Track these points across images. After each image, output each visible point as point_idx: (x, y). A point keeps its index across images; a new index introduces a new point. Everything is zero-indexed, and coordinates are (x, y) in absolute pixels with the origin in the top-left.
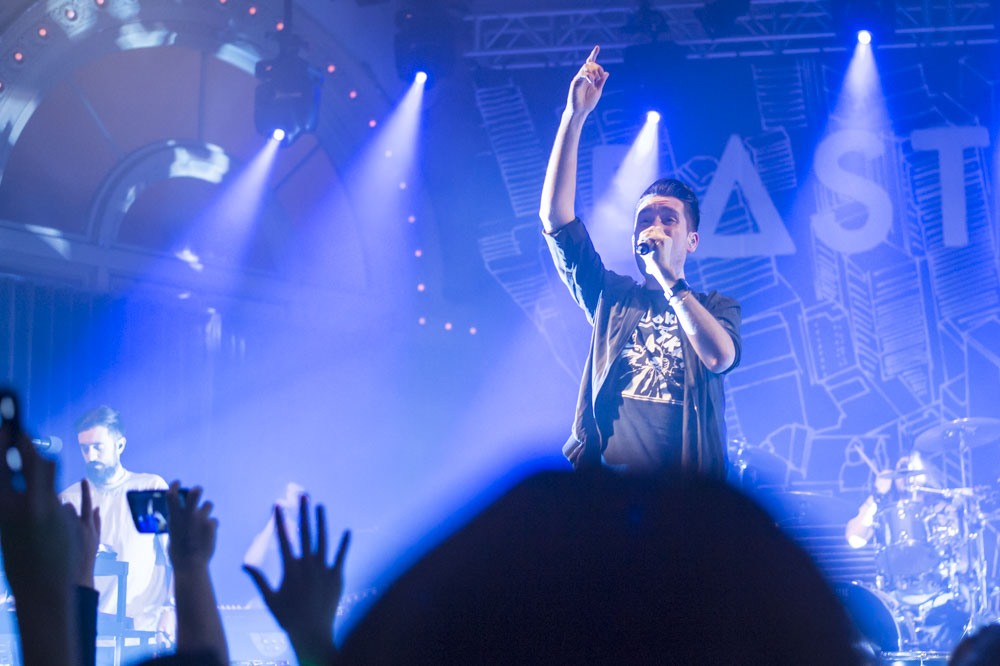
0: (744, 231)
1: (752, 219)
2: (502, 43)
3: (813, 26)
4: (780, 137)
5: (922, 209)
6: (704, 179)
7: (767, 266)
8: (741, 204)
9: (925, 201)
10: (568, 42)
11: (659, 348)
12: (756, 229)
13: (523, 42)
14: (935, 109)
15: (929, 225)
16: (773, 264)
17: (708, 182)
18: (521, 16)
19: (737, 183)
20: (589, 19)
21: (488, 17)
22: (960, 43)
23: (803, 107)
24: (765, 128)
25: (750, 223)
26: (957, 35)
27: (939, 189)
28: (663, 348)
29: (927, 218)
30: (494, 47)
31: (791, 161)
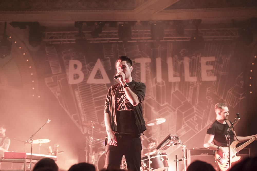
0: (100, 78)
1: (102, 76)
2: (51, 38)
3: (116, 37)
4: (108, 59)
5: (137, 75)
6: (92, 67)
7: (104, 86)
8: (100, 73)
9: (137, 73)
10: (65, 38)
11: (124, 97)
12: (102, 78)
13: (56, 38)
14: (140, 54)
15: (138, 78)
16: (106, 85)
17: (93, 68)
18: (55, 32)
19: (99, 68)
20: (69, 34)
21: (48, 33)
22: (145, 41)
23: (113, 53)
24: (105, 57)
25: (101, 77)
26: (145, 39)
27: (140, 71)
28: (125, 97)
29: (138, 77)
30: (50, 39)
31: (110, 64)
